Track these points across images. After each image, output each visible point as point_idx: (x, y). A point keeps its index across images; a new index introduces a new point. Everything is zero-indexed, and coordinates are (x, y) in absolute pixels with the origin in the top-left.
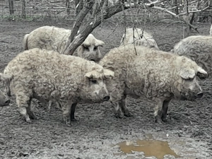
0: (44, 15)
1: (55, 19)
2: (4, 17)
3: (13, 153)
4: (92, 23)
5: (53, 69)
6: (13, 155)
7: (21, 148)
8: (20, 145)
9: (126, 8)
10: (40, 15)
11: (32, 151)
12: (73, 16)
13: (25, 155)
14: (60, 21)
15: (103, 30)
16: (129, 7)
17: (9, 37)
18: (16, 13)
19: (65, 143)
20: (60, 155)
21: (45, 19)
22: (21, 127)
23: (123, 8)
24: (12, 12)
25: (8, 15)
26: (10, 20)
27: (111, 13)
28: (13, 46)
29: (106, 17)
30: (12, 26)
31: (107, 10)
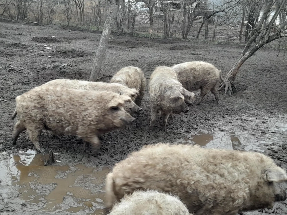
0: (226, 41)
1: (232, 44)
2: (202, 40)
3: (201, 118)
4: (257, 45)
5: (64, 106)
6: (202, 119)
7: (206, 115)
8: (206, 114)
9: (281, 37)
10: (223, 41)
11: (213, 118)
12: (243, 43)
13: (208, 120)
14: (234, 45)
15: (261, 52)
16: (284, 37)
17: (204, 52)
18: (209, 39)
19: (233, 116)
20: (230, 122)
21: (226, 43)
22: (207, 103)
23: (279, 36)
24: (206, 38)
25: (204, 39)
26: (205, 42)
27: (271, 39)
28: (206, 57)
29: (268, 42)
30: (206, 46)
31: (269, 37)
